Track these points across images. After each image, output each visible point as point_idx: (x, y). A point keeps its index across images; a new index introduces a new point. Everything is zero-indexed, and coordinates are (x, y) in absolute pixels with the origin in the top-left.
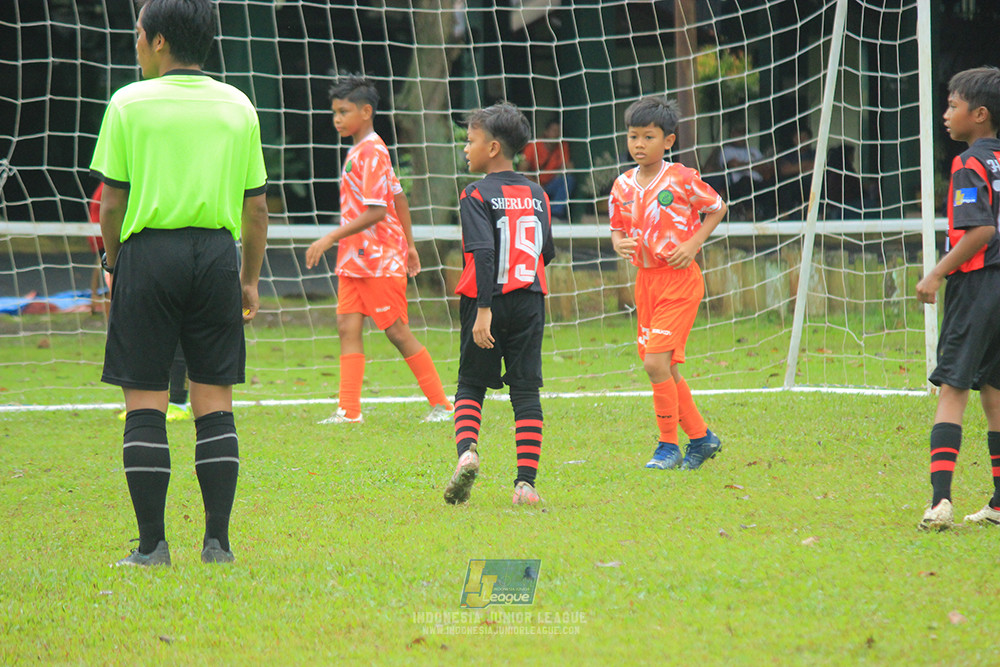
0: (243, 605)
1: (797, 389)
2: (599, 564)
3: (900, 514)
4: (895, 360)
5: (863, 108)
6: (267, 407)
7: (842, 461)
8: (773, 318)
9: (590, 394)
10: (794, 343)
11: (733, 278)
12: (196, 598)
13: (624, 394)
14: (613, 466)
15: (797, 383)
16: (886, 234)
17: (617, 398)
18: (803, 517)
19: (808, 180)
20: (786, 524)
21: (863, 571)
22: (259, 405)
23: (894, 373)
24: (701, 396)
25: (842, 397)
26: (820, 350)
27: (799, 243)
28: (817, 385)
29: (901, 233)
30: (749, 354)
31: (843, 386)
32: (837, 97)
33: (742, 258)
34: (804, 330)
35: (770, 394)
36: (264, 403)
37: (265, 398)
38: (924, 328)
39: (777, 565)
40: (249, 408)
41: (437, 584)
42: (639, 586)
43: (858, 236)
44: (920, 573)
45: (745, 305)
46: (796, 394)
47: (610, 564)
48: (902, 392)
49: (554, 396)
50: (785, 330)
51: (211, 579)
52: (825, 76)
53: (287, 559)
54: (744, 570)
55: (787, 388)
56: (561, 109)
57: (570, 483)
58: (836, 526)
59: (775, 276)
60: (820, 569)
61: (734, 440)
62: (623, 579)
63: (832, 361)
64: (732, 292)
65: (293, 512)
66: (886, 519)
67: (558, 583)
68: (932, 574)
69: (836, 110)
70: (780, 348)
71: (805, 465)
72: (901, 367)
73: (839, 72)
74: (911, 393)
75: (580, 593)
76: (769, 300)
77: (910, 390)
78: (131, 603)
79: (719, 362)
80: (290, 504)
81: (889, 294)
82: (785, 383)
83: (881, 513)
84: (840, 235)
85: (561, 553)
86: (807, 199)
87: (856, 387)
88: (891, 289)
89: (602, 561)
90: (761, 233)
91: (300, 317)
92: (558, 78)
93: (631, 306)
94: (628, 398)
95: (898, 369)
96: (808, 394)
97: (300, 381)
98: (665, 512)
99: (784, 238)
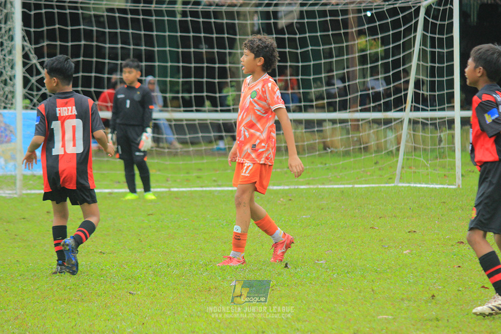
0: (164, 279)
1: (400, 185)
2: (317, 261)
3: (445, 240)
4: (442, 172)
5: (429, 64)
6: (173, 191)
7: (420, 216)
8: (390, 153)
9: (312, 187)
10: (399, 165)
11: (373, 137)
12: (144, 275)
13: (326, 187)
14: (322, 219)
15: (400, 182)
16: (439, 119)
17: (324, 188)
18: (404, 241)
19: (406, 95)
20: (397, 244)
21: (430, 265)
22: (170, 191)
23: (442, 178)
24: (359, 188)
25: (419, 188)
26: (410, 167)
27: (402, 122)
28: (409, 183)
29: (445, 118)
30: (380, 169)
31: (420, 183)
32: (419, 60)
33: (377, 128)
34: (404, 159)
35: (389, 187)
36: (172, 190)
37: (173, 187)
38: (455, 158)
39: (393, 262)
40: (166, 192)
41: (247, 270)
42: (334, 272)
43: (427, 119)
44: (454, 266)
45: (378, 148)
46: (400, 187)
47: (321, 262)
48: (445, 186)
49: (296, 187)
50: (395, 159)
51: (150, 267)
52: (413, 51)
53: (183, 258)
54: (378, 265)
55: (396, 185)
56: (300, 64)
57: (303, 226)
58: (418, 245)
59: (391, 136)
60: (411, 264)
61: (374, 207)
62: (327, 269)
63: (415, 172)
64: (373, 143)
65: (185, 238)
66: (439, 242)
67: (299, 270)
68: (459, 267)
69: (418, 65)
70: (393, 166)
71: (404, 218)
72: (445, 175)
73: (420, 49)
74: (449, 187)
75: (309, 274)
76: (388, 146)
77: (449, 185)
78: (117, 277)
79: (367, 173)
80: (184, 234)
81: (439, 144)
82: (395, 182)
83: (437, 240)
84: (419, 118)
85: (300, 257)
86: (405, 103)
87: (426, 184)
88: (440, 141)
89: (318, 260)
90: (385, 117)
91: (188, 153)
92: (299, 51)
93: (329, 148)
94: (328, 188)
95: (444, 176)
96: (405, 187)
97: (187, 180)
98: (344, 239)
99: (395, 120)
